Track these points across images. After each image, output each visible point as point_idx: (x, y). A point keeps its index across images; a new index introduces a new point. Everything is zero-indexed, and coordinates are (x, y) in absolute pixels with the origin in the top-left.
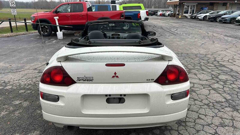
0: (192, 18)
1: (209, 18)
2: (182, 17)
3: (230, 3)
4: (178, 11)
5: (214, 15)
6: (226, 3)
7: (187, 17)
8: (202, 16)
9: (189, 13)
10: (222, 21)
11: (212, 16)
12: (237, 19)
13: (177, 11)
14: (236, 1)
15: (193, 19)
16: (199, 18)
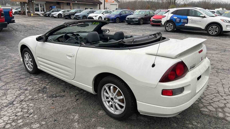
0: (45, 16)
1: (64, 16)
2: (34, 15)
3: (72, 4)
4: (28, 9)
5: (67, 13)
6: (69, 3)
7: (39, 15)
8: (56, 14)
9: (40, 11)
10: (76, 18)
11: (66, 14)
12: (88, 17)
13: (26, 9)
14: (76, 2)
15: (47, 17)
16: (54, 16)
